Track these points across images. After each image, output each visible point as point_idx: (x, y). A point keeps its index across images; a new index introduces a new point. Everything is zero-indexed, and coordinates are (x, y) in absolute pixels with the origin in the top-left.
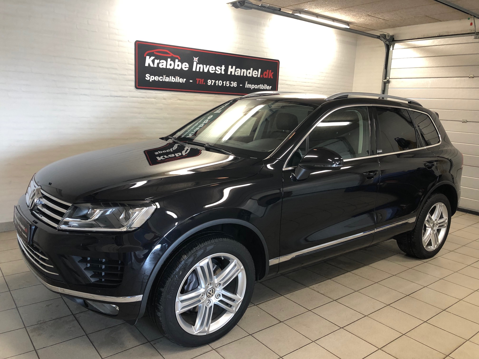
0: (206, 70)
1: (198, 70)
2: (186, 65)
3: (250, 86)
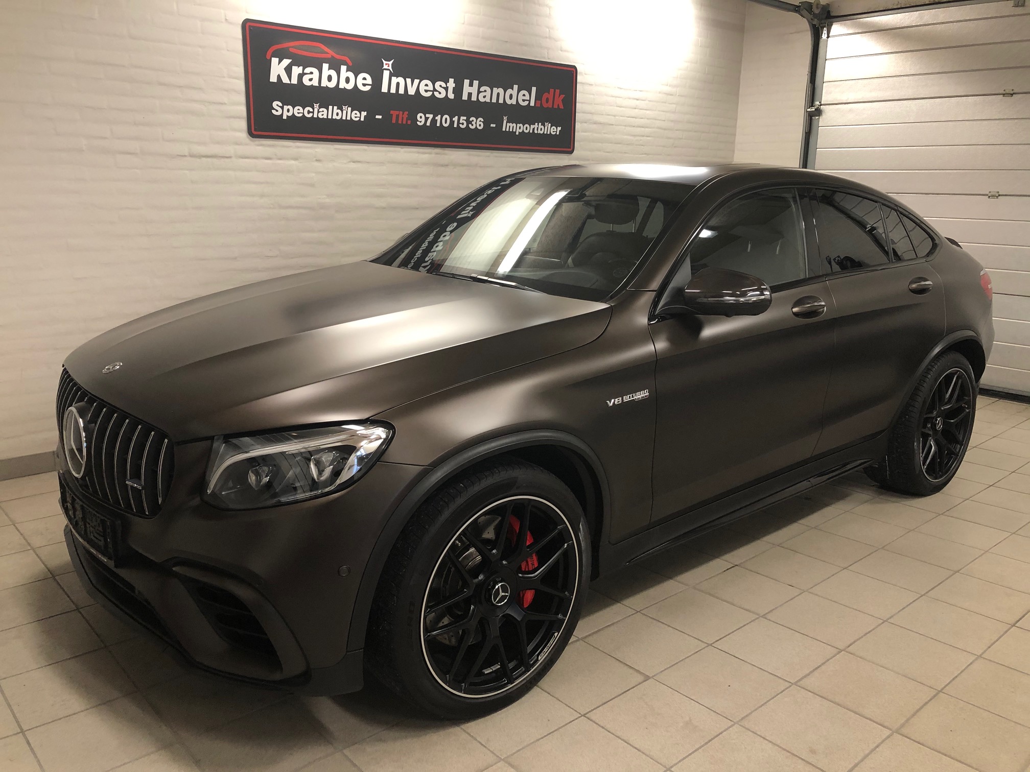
0: (412, 91)
1: (393, 91)
2: (364, 79)
3: (513, 127)
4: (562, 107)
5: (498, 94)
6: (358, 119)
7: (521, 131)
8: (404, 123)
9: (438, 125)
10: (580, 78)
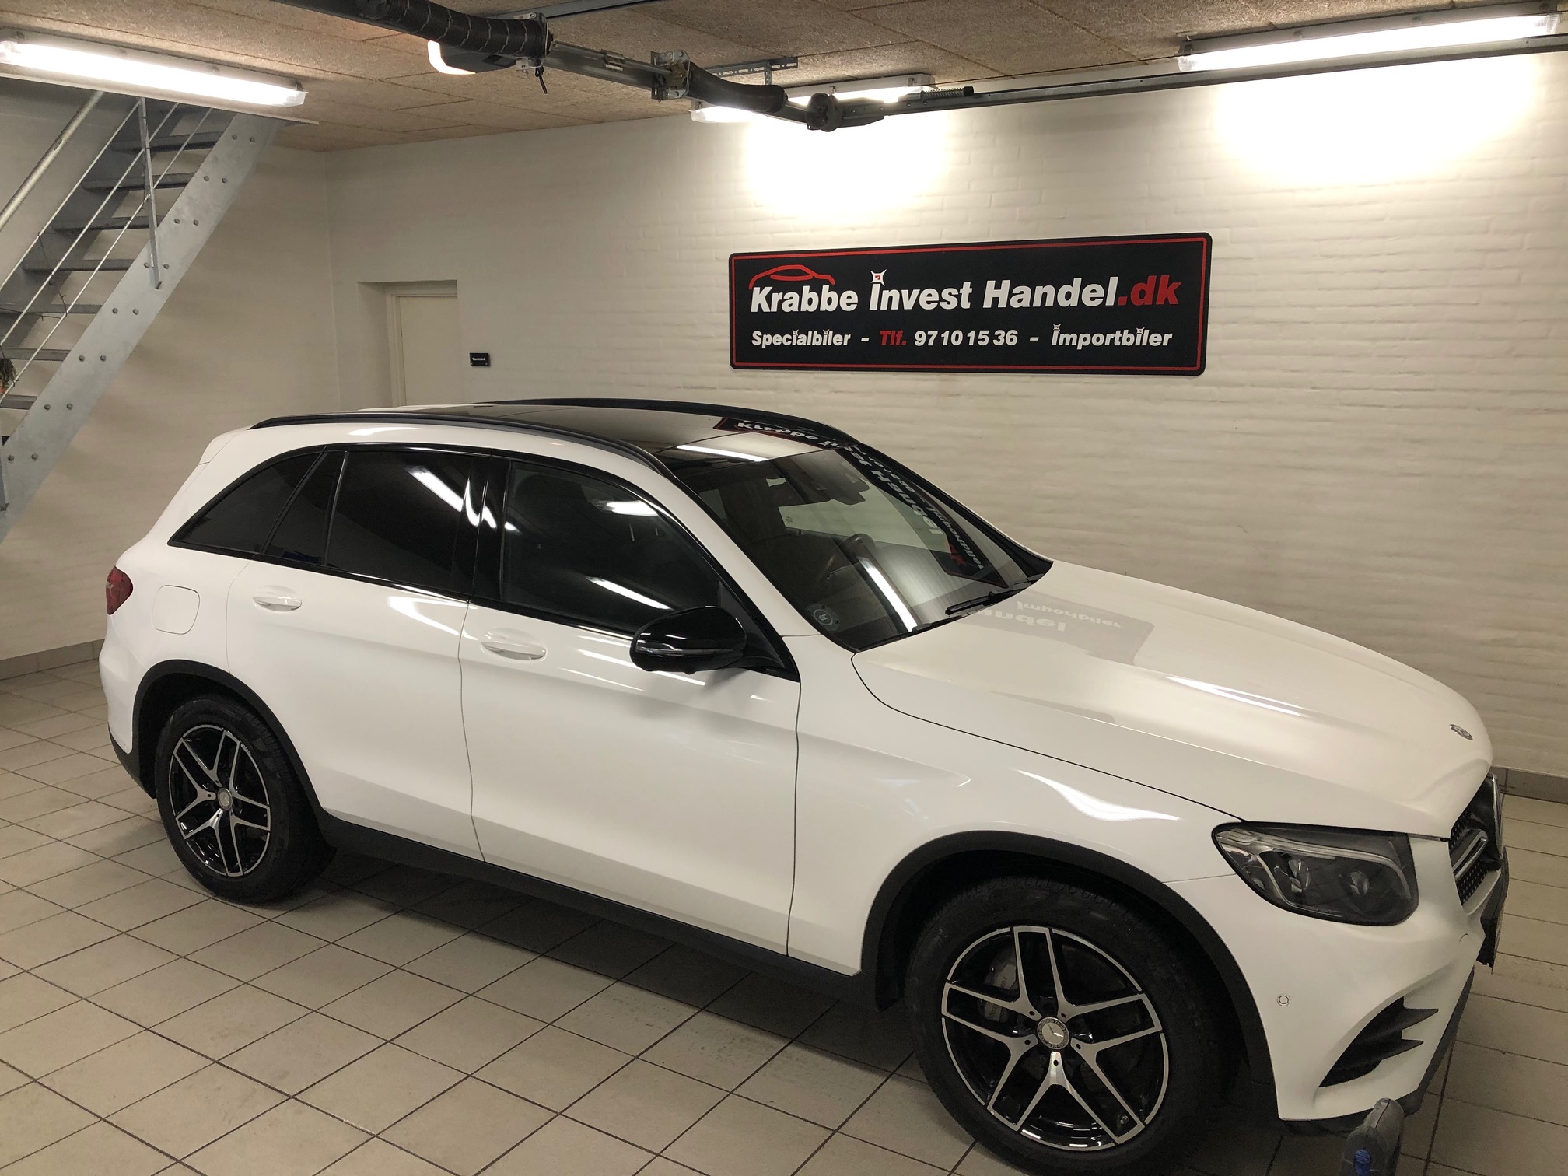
0: (908, 305)
1: (884, 307)
2: (849, 297)
3: (1072, 339)
4: (1173, 301)
5: (1045, 295)
6: (840, 344)
7: (1087, 343)
8: (898, 344)
9: (945, 343)
10: (1215, 251)
